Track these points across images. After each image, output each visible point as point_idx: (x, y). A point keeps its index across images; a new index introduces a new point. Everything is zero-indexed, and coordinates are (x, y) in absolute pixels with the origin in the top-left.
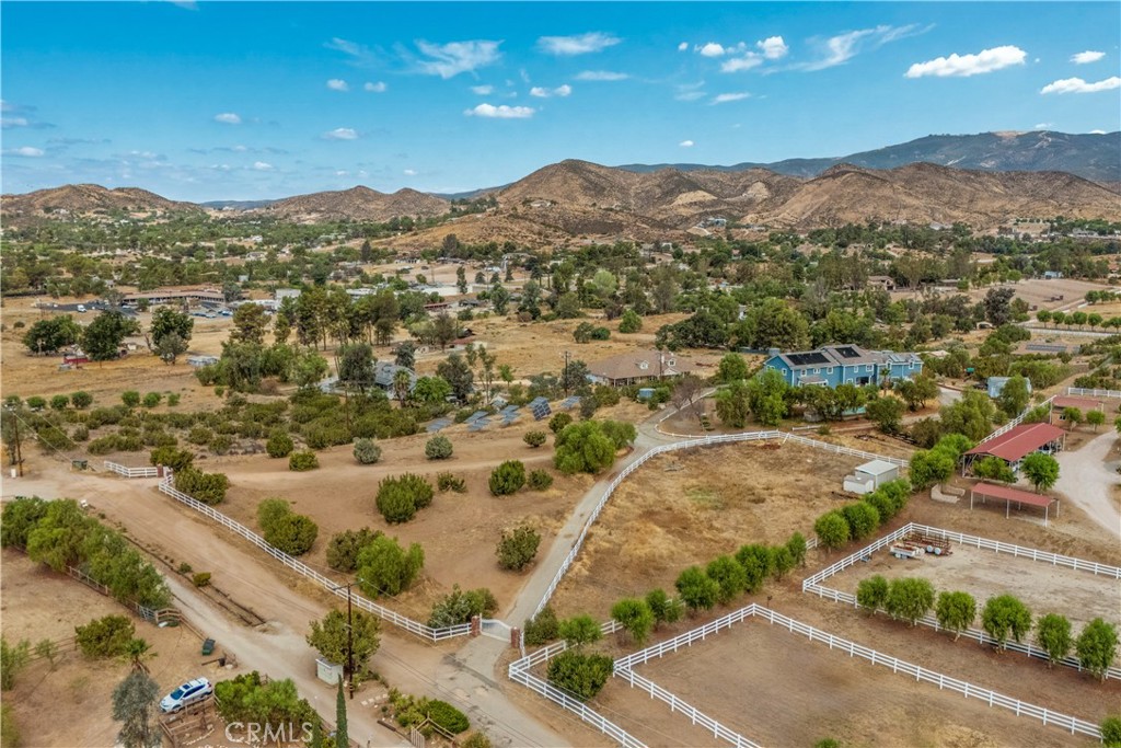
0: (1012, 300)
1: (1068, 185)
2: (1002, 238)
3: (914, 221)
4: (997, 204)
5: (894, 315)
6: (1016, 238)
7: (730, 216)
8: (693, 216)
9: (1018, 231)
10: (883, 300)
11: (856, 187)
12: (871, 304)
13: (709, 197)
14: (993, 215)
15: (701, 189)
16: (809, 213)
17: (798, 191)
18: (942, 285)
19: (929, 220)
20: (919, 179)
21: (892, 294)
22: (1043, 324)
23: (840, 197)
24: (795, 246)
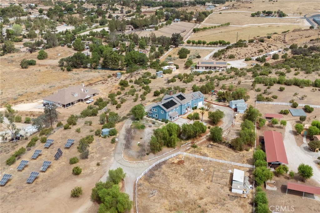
18: (149, 28)
22: (188, 44)
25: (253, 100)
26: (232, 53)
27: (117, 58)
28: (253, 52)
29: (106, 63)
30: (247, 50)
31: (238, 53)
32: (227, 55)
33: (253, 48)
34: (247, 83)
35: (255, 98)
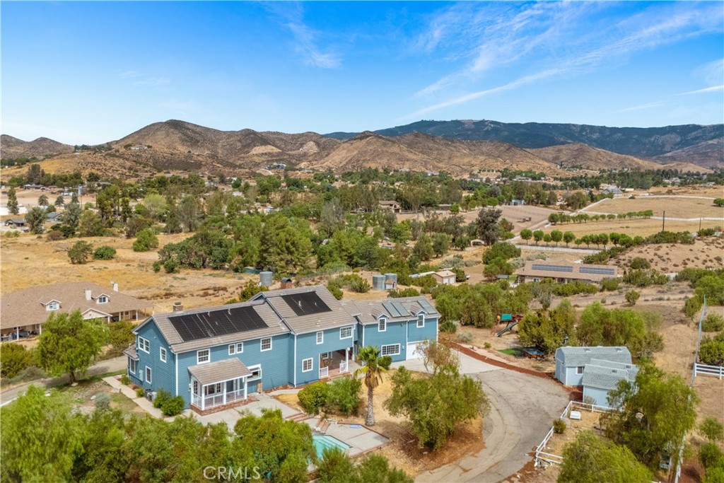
0: (500, 219)
1: (508, 150)
2: (472, 180)
3: (414, 170)
4: (466, 160)
5: (399, 233)
6: (481, 181)
7: (289, 163)
8: (263, 162)
9: (481, 177)
10: (391, 220)
11: (375, 146)
12: (382, 224)
13: (276, 150)
14: (463, 167)
15: (270, 144)
16: (344, 163)
17: (337, 148)
18: (438, 208)
19: (423, 169)
20: (417, 143)
21: (398, 215)
22: (525, 241)
23: (365, 152)
24: (331, 183)
25: (679, 360)
26: (641, 256)
27: (293, 244)
28: (712, 257)
29: (265, 255)
30: (691, 250)
31: (660, 257)
32: (624, 260)
33: (712, 247)
34: (666, 302)
35: (694, 353)
